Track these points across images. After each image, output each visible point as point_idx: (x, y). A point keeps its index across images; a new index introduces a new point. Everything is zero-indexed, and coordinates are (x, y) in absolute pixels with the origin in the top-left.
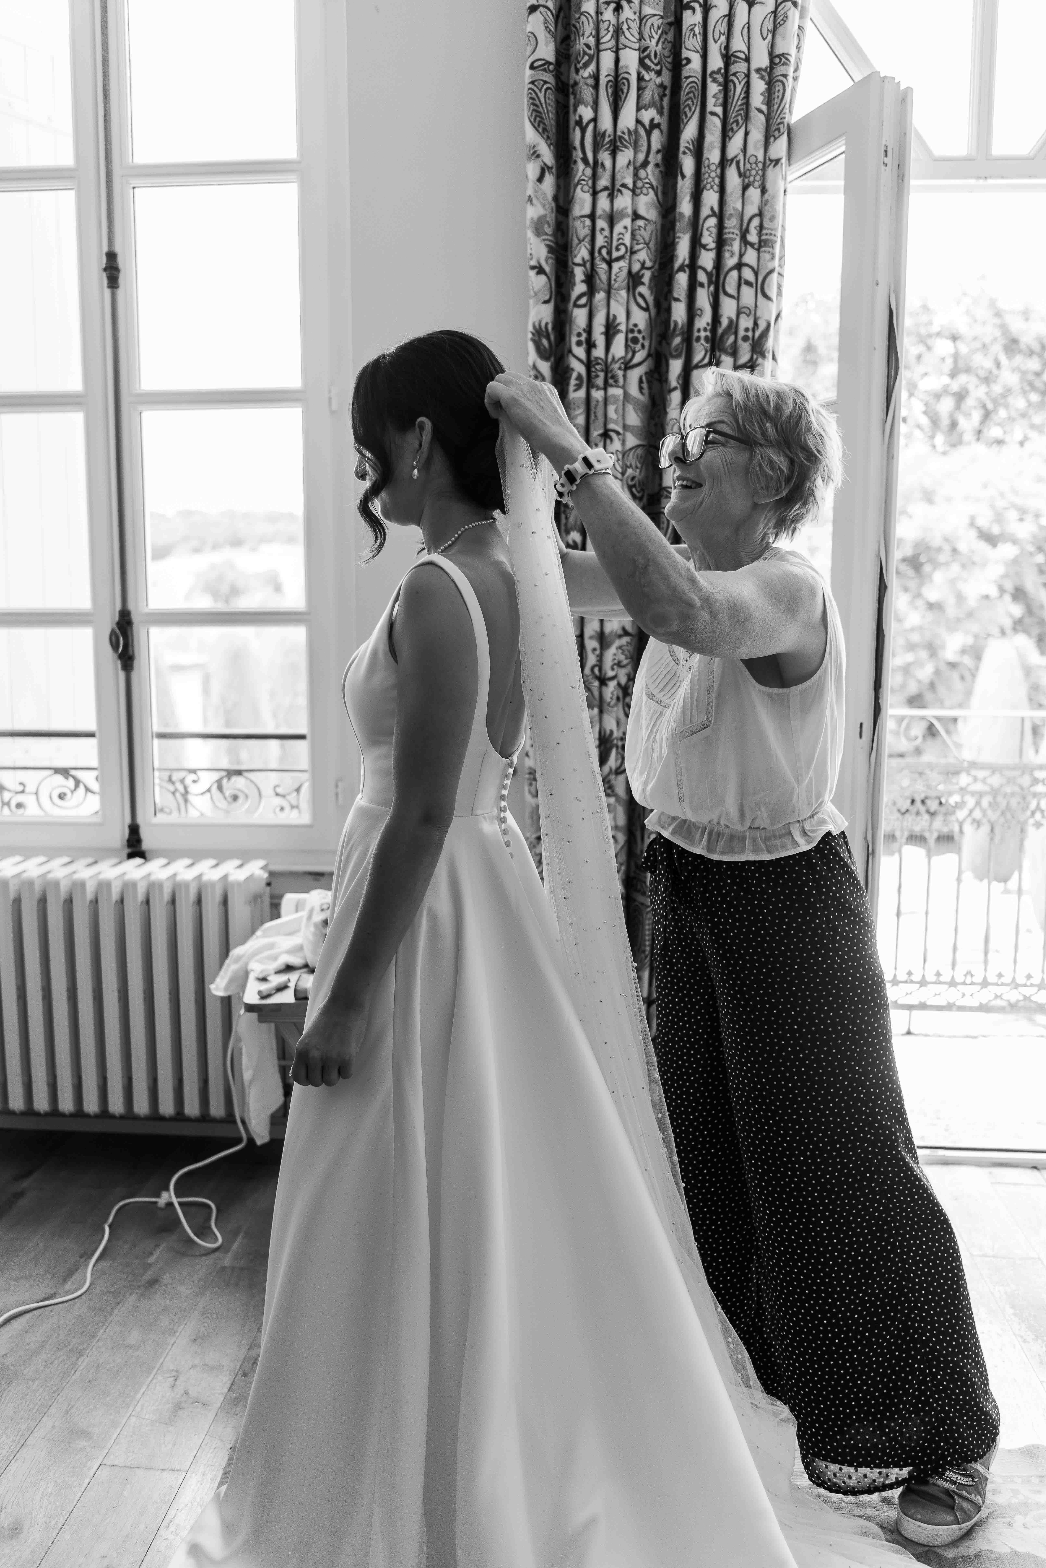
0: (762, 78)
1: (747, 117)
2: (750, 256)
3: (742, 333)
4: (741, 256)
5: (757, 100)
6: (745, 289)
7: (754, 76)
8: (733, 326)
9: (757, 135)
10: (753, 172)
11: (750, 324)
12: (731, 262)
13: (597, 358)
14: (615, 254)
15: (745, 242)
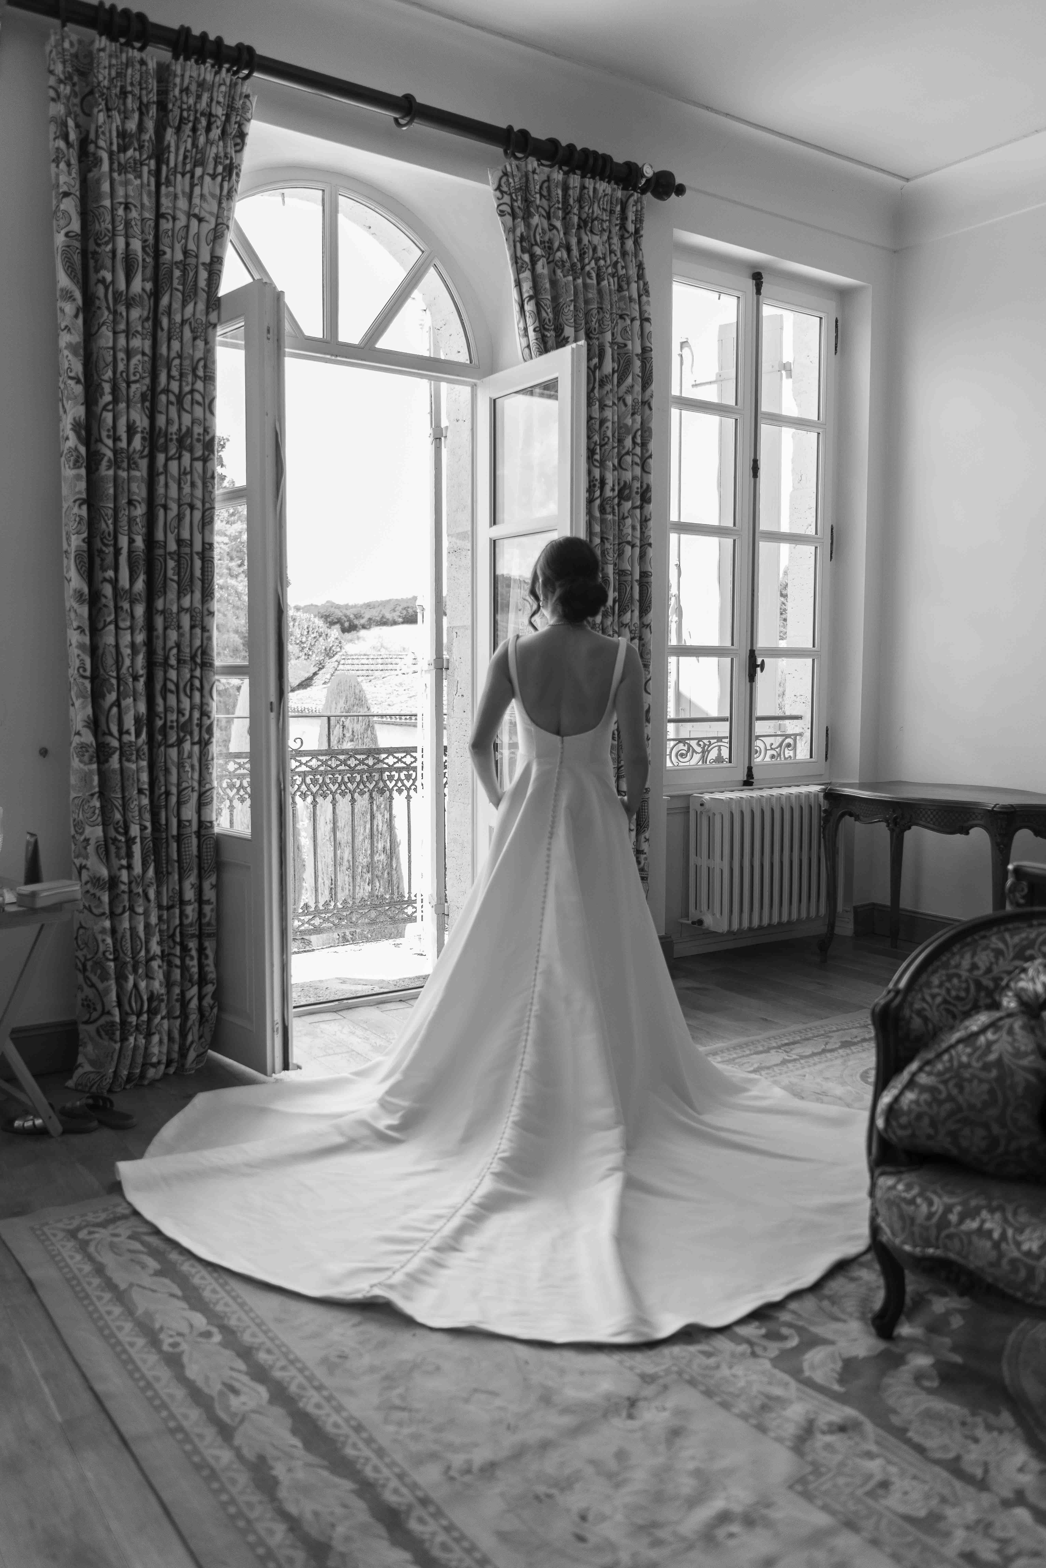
0: (206, 269)
1: (196, 294)
2: (199, 385)
3: (196, 436)
4: (193, 384)
5: (202, 283)
6: (196, 407)
7: (201, 268)
8: (189, 431)
9: (201, 306)
10: (200, 330)
11: (201, 431)
12: (187, 389)
13: (122, 449)
14: (133, 378)
15: (195, 376)
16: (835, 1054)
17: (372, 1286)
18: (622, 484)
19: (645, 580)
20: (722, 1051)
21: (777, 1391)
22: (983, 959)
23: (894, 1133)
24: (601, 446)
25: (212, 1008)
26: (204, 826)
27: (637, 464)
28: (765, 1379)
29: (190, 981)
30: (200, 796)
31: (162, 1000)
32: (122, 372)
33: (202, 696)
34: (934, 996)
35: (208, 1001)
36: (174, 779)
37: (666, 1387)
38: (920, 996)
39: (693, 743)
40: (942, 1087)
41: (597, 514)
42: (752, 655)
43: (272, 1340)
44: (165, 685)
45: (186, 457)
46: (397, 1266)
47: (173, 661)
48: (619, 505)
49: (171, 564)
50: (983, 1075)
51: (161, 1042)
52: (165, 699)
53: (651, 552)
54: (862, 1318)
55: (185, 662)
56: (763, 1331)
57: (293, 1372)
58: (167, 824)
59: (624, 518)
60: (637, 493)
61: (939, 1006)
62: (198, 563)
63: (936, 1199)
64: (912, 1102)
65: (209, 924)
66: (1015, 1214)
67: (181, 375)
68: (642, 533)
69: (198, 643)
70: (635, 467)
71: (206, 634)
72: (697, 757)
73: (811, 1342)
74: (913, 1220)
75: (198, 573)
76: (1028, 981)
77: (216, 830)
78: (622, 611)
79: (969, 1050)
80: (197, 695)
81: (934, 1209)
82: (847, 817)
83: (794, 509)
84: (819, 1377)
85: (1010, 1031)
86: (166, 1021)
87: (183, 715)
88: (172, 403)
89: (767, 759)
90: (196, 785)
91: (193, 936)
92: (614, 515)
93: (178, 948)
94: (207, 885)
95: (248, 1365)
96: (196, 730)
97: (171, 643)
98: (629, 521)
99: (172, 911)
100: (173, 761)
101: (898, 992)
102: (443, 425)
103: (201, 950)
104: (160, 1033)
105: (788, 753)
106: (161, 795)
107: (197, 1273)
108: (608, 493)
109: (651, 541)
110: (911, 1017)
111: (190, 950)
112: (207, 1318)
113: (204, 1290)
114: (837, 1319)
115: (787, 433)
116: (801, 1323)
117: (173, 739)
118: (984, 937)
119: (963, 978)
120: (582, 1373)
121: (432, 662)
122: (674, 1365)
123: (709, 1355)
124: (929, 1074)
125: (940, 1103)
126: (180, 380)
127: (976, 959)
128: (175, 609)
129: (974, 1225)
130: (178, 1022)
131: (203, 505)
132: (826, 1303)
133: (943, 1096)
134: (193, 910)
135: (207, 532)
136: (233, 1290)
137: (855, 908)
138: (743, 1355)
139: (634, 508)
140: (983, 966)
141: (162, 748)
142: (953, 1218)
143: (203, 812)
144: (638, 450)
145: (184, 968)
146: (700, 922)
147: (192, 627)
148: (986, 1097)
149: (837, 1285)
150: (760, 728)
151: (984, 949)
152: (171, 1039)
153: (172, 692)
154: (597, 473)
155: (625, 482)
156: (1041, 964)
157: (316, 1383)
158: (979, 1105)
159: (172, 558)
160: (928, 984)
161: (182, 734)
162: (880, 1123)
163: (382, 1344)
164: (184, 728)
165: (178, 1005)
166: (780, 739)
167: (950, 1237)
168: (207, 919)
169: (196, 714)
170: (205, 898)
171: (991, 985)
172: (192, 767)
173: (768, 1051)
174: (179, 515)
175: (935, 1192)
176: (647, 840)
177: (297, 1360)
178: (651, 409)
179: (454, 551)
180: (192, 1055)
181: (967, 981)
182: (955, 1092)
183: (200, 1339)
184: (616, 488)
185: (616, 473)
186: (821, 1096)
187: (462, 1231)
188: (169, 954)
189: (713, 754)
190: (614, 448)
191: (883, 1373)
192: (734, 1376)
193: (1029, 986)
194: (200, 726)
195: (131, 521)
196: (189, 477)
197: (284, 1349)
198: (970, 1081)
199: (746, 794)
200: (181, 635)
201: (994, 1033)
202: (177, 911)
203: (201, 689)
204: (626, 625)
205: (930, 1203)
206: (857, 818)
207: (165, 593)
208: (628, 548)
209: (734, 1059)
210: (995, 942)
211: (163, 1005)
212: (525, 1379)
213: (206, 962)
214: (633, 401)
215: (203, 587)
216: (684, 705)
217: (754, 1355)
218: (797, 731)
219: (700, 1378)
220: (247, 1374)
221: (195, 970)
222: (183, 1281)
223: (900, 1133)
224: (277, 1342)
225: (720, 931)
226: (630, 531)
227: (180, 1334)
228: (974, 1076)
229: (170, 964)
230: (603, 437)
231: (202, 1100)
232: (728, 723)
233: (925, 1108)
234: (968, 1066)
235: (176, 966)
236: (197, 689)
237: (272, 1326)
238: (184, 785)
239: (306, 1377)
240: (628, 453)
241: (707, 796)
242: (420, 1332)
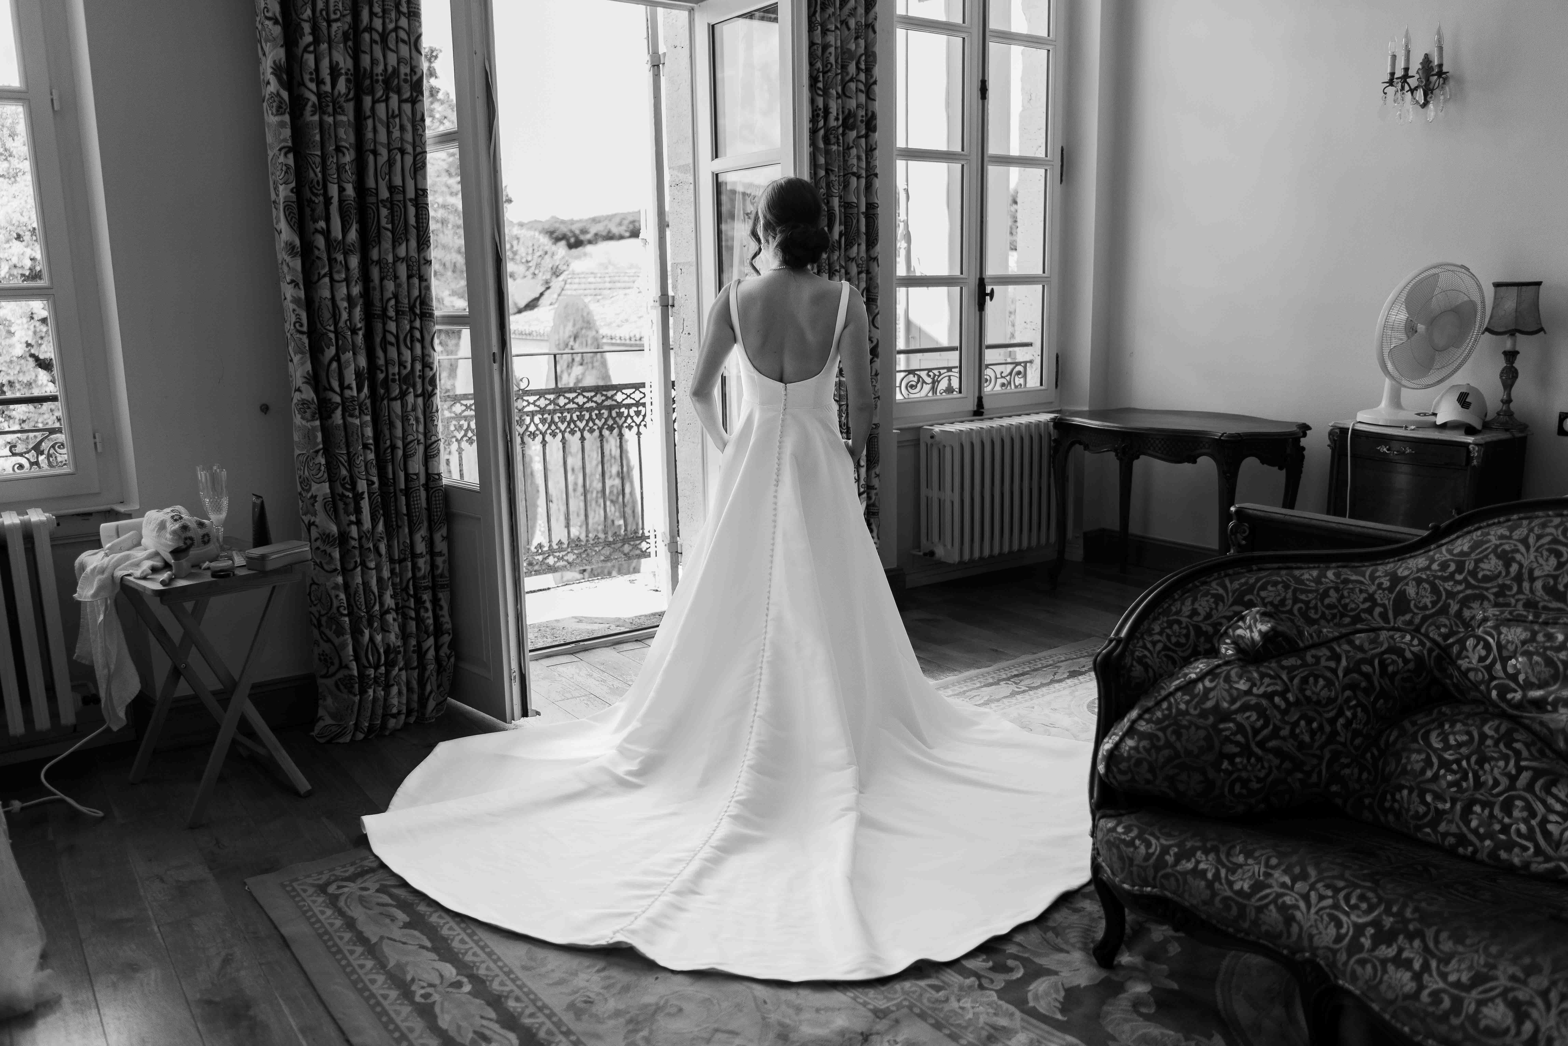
2: (403, 22)
3: (403, 77)
4: (397, 21)
6: (402, 45)
8: (396, 72)
11: (408, 71)
12: (391, 26)
13: (326, 92)
14: (333, 17)
15: (399, 12)
16: (1063, 684)
17: (614, 933)
18: (847, 112)
19: (872, 212)
20: (953, 685)
21: (1003, 1022)
22: (1203, 605)
23: (1114, 777)
24: (824, 73)
25: (449, 658)
26: (432, 478)
27: (861, 91)
28: (991, 1011)
29: (426, 632)
30: (427, 448)
31: (399, 652)
32: (321, 11)
33: (423, 347)
34: (1154, 644)
35: (445, 650)
36: (399, 432)
37: (897, 1021)
38: (1141, 643)
39: (923, 374)
40: (1160, 734)
41: (821, 145)
42: (982, 283)
43: (520, 987)
44: (384, 337)
45: (394, 99)
46: (639, 911)
47: (392, 313)
48: (843, 134)
49: (384, 212)
50: (1201, 722)
51: (400, 693)
52: (385, 351)
53: (877, 183)
54: (1084, 948)
55: (403, 313)
56: (990, 964)
57: (541, 1018)
58: (394, 479)
59: (849, 148)
60: (862, 121)
61: (1159, 652)
62: (412, 211)
63: (1154, 841)
64: (1131, 748)
65: (442, 576)
66: (1228, 855)
67: (384, 11)
68: (868, 163)
69: (416, 293)
70: (860, 94)
71: (424, 284)
72: (927, 388)
73: (1036, 972)
74: (1131, 860)
75: (412, 221)
76: (1245, 629)
77: (445, 481)
78: (849, 245)
79: (1187, 698)
80: (418, 346)
81: (1151, 851)
82: (1077, 446)
83: (1023, 129)
84: (1042, 1007)
85: (1228, 679)
86: (404, 673)
87: (405, 367)
88: (376, 42)
89: (998, 388)
90: (421, 437)
91: (426, 588)
92: (839, 146)
93: (412, 600)
94: (438, 537)
95: (497, 1014)
96: (419, 382)
97: (388, 294)
98: (854, 151)
99: (404, 564)
100: (397, 415)
101: (1119, 641)
102: (661, 52)
103: (435, 601)
104: (398, 684)
105: (1019, 381)
106: (387, 449)
107: (445, 924)
108: (833, 123)
109: (877, 171)
110: (1132, 665)
111: (424, 602)
112: (456, 968)
113: (452, 940)
114: (1061, 950)
115: (1016, 50)
116: (1026, 955)
117: (396, 392)
118: (1204, 583)
119: (1184, 625)
120: (818, 1010)
121: (657, 299)
122: (905, 999)
123: (937, 989)
124: (1148, 721)
125: (1159, 749)
126: (383, 17)
127: (1196, 606)
128: (390, 259)
129: (1190, 866)
130: (415, 673)
131: (414, 150)
132: (1050, 935)
133: (1162, 743)
134: (425, 563)
135: (419, 177)
136: (481, 940)
137: (1085, 534)
138: (971, 987)
139: (859, 137)
140: (1203, 613)
141: (385, 402)
142: (1170, 859)
143: (430, 464)
144: (862, 76)
145: (419, 620)
146: (932, 554)
147: (409, 277)
148: (1202, 743)
149: (1060, 917)
150: (990, 356)
151: (1206, 594)
152: (410, 689)
153: (392, 344)
154: (820, 102)
155: (850, 111)
156: (1258, 612)
157: (564, 1029)
158: (1196, 751)
159: (385, 206)
160: (1150, 632)
161: (404, 387)
162: (1101, 768)
163: (626, 989)
164: (407, 380)
165: (415, 656)
166: (1010, 367)
167: (1166, 876)
168: (439, 571)
169: (418, 366)
170: (437, 550)
171: (1210, 630)
172: (417, 420)
173: (997, 683)
174: (389, 160)
175: (1153, 834)
176: (877, 476)
177: (545, 1006)
178: (875, 32)
179: (676, 185)
180: (431, 704)
181: (1187, 627)
182: (1173, 738)
183: (450, 990)
184: (841, 117)
185: (840, 101)
186: (1048, 727)
187: (701, 874)
188: (404, 607)
189: (943, 385)
190: (837, 74)
191: (1103, 1002)
192: (962, 1008)
193: (1248, 634)
194: (423, 377)
195: (340, 168)
196: (397, 120)
197: (532, 997)
198: (1187, 728)
199: (976, 425)
200: (398, 286)
201: (1211, 681)
202: (409, 564)
203: (422, 341)
204: (853, 259)
205: (1148, 845)
206: (1086, 448)
207: (380, 242)
208: (854, 180)
209: (965, 692)
210: (1216, 588)
211: (400, 657)
212: (764, 1018)
213: (440, 613)
214: (856, 23)
215: (418, 236)
216: (914, 333)
217: (981, 987)
218: (1027, 358)
219: (929, 1012)
220: (497, 1022)
221: (430, 621)
222: (432, 932)
223: (1120, 778)
224: (525, 990)
225: (951, 562)
226: (855, 161)
227: (431, 985)
228: (1191, 723)
229: (405, 616)
230: (826, 64)
231: (444, 750)
232: (958, 353)
233: (1144, 755)
234: (1186, 713)
235: (411, 618)
236: (418, 340)
237: (520, 974)
238: (410, 438)
239: (553, 1023)
240: (851, 80)
241: (937, 429)
242: (661, 975)
